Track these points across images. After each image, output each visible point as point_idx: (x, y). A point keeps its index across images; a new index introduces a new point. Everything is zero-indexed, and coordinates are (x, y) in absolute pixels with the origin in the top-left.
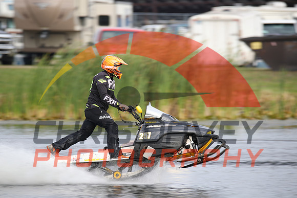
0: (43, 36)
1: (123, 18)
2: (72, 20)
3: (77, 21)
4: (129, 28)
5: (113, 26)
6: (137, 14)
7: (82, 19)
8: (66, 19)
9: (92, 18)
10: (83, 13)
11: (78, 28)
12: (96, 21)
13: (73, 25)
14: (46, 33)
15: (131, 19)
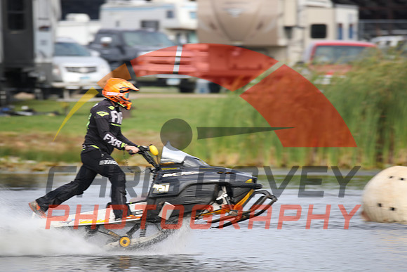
2: (274, 31)
3: (281, 32)
5: (331, 38)
6: (363, 22)
7: (288, 30)
8: (267, 29)
9: (303, 28)
10: (290, 22)
11: (282, 41)
12: (307, 32)
13: (276, 38)
15: (355, 29)
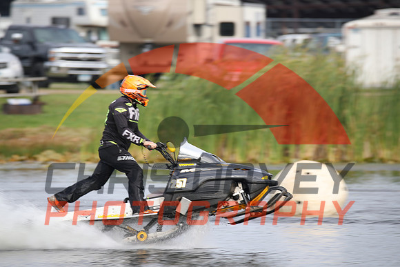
0: (146, 50)
1: (253, 25)
2: (184, 28)
3: (190, 30)
4: (261, 39)
5: (239, 36)
6: (271, 20)
7: (198, 27)
8: (176, 27)
9: (211, 26)
10: (199, 19)
11: (192, 39)
12: (216, 30)
13: (186, 35)
14: (149, 46)
15: (262, 27)
